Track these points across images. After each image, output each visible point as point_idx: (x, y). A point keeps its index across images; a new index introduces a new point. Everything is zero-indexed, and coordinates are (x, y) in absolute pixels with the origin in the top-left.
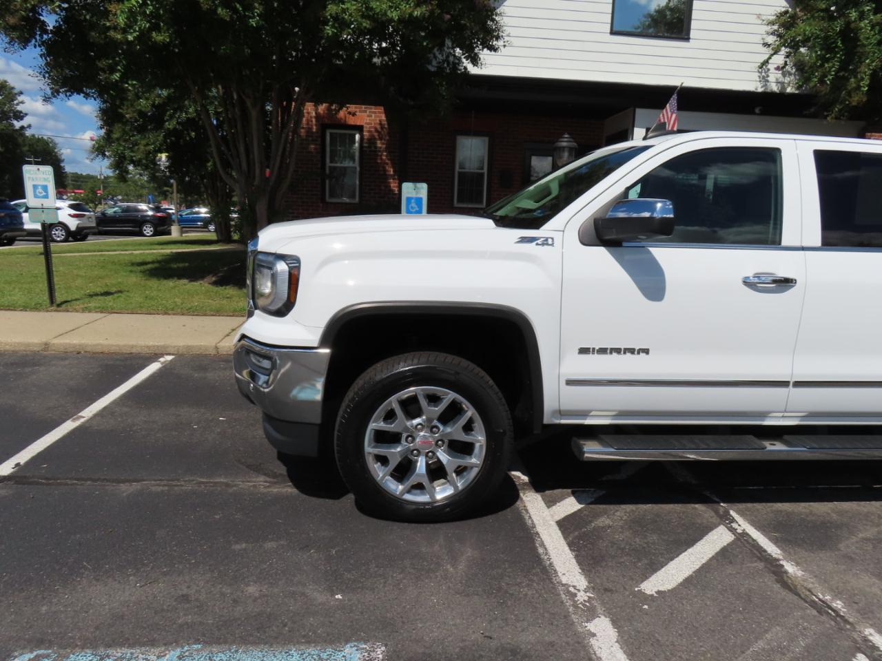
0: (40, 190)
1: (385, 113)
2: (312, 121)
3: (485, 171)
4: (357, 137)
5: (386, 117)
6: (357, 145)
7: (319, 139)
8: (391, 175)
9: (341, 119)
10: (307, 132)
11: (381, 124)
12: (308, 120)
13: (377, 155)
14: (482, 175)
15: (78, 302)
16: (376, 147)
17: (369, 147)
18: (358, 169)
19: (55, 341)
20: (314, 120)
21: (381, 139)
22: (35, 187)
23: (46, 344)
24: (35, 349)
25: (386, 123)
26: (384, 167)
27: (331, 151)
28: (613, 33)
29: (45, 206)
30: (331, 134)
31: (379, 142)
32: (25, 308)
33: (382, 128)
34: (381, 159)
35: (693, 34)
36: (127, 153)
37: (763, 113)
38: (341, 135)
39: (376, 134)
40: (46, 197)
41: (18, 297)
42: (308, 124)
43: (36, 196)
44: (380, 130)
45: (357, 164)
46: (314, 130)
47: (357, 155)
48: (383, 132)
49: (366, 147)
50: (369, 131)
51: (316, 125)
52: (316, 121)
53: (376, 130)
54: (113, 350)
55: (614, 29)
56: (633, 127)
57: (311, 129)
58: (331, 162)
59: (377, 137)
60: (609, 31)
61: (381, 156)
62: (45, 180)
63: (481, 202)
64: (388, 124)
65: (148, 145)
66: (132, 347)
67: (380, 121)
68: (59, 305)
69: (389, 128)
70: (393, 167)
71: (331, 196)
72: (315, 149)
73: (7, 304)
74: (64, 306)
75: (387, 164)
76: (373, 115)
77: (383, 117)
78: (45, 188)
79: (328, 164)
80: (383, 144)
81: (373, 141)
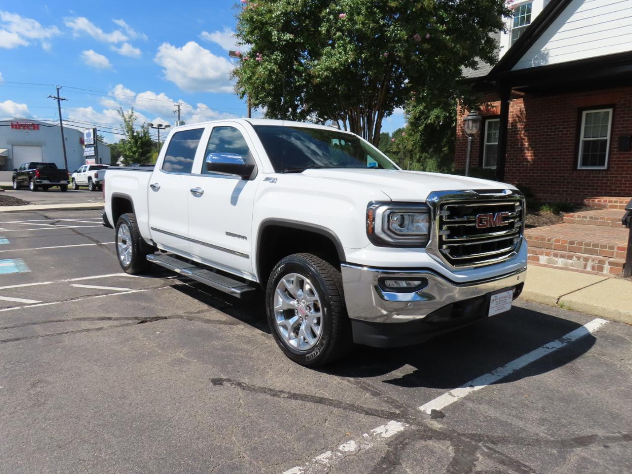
1: (524, 103)
3: (608, 138)
5: (525, 105)
8: (527, 148)
9: (494, 111)
11: (520, 111)
14: (606, 141)
16: (516, 128)
17: (511, 129)
21: (520, 122)
25: (524, 109)
26: (522, 142)
27: (488, 134)
30: (489, 123)
31: (519, 124)
33: (521, 114)
34: (520, 137)
38: (496, 122)
44: (520, 115)
48: (522, 117)
50: (513, 117)
53: (518, 116)
58: (488, 141)
59: (517, 121)
61: (521, 133)
63: (603, 164)
64: (526, 111)
67: (520, 109)
69: (526, 113)
70: (528, 142)
71: (487, 165)
75: (524, 139)
76: (515, 106)
77: (522, 106)
79: (486, 143)
80: (522, 125)
81: (514, 124)
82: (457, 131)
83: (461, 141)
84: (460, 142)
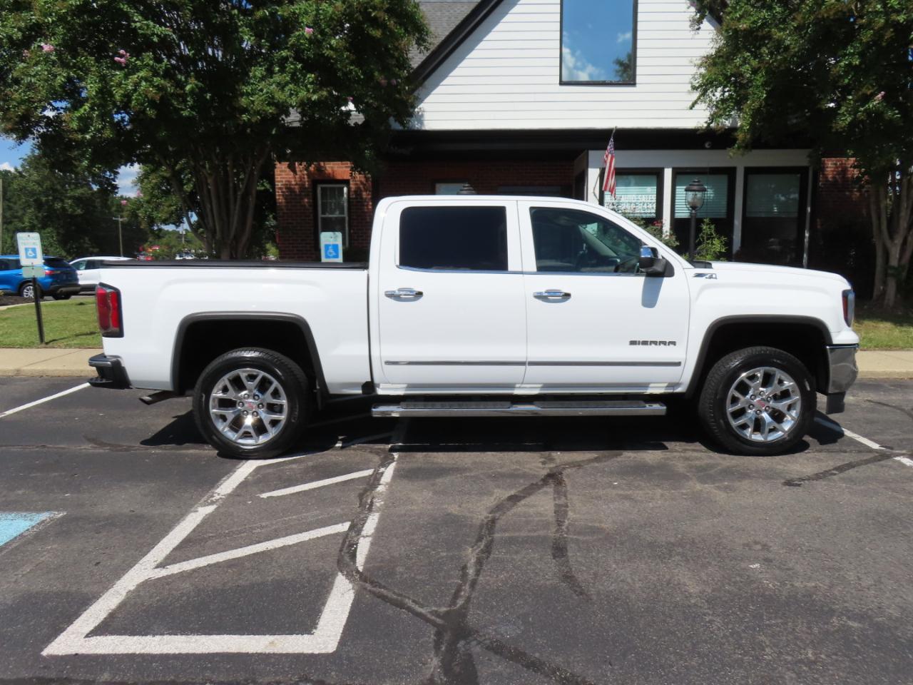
0: (30, 252)
2: (304, 178)
4: (345, 190)
6: (345, 196)
7: (311, 194)
9: (330, 174)
10: (300, 188)
11: (365, 177)
12: (300, 178)
13: (364, 205)
15: (63, 341)
16: (362, 198)
17: (356, 198)
18: (347, 219)
19: (25, 368)
20: (306, 176)
21: (366, 190)
22: (26, 250)
23: (18, 371)
24: (10, 374)
27: (323, 204)
28: (562, 83)
29: (34, 264)
30: (322, 189)
31: (364, 193)
32: (21, 346)
33: (367, 181)
34: (368, 209)
35: (638, 79)
36: (155, 214)
37: (713, 147)
38: (331, 188)
39: (361, 186)
40: (35, 257)
41: (20, 338)
42: (301, 181)
43: (27, 257)
44: (365, 183)
45: (346, 215)
46: (307, 186)
47: (346, 205)
48: (367, 185)
49: (352, 198)
50: (356, 184)
51: (308, 181)
52: (308, 178)
53: (362, 184)
54: (67, 373)
55: (565, 79)
56: (587, 167)
57: (304, 185)
58: (323, 213)
59: (363, 189)
60: (558, 82)
61: (367, 205)
62: (34, 243)
65: (171, 206)
66: (82, 371)
68: (47, 343)
69: (373, 181)
72: (307, 202)
73: (8, 343)
74: (51, 344)
78: (34, 250)
79: (320, 215)
80: (368, 195)
81: (359, 193)
82: (277, 197)
83: (285, 211)
84: (284, 213)
